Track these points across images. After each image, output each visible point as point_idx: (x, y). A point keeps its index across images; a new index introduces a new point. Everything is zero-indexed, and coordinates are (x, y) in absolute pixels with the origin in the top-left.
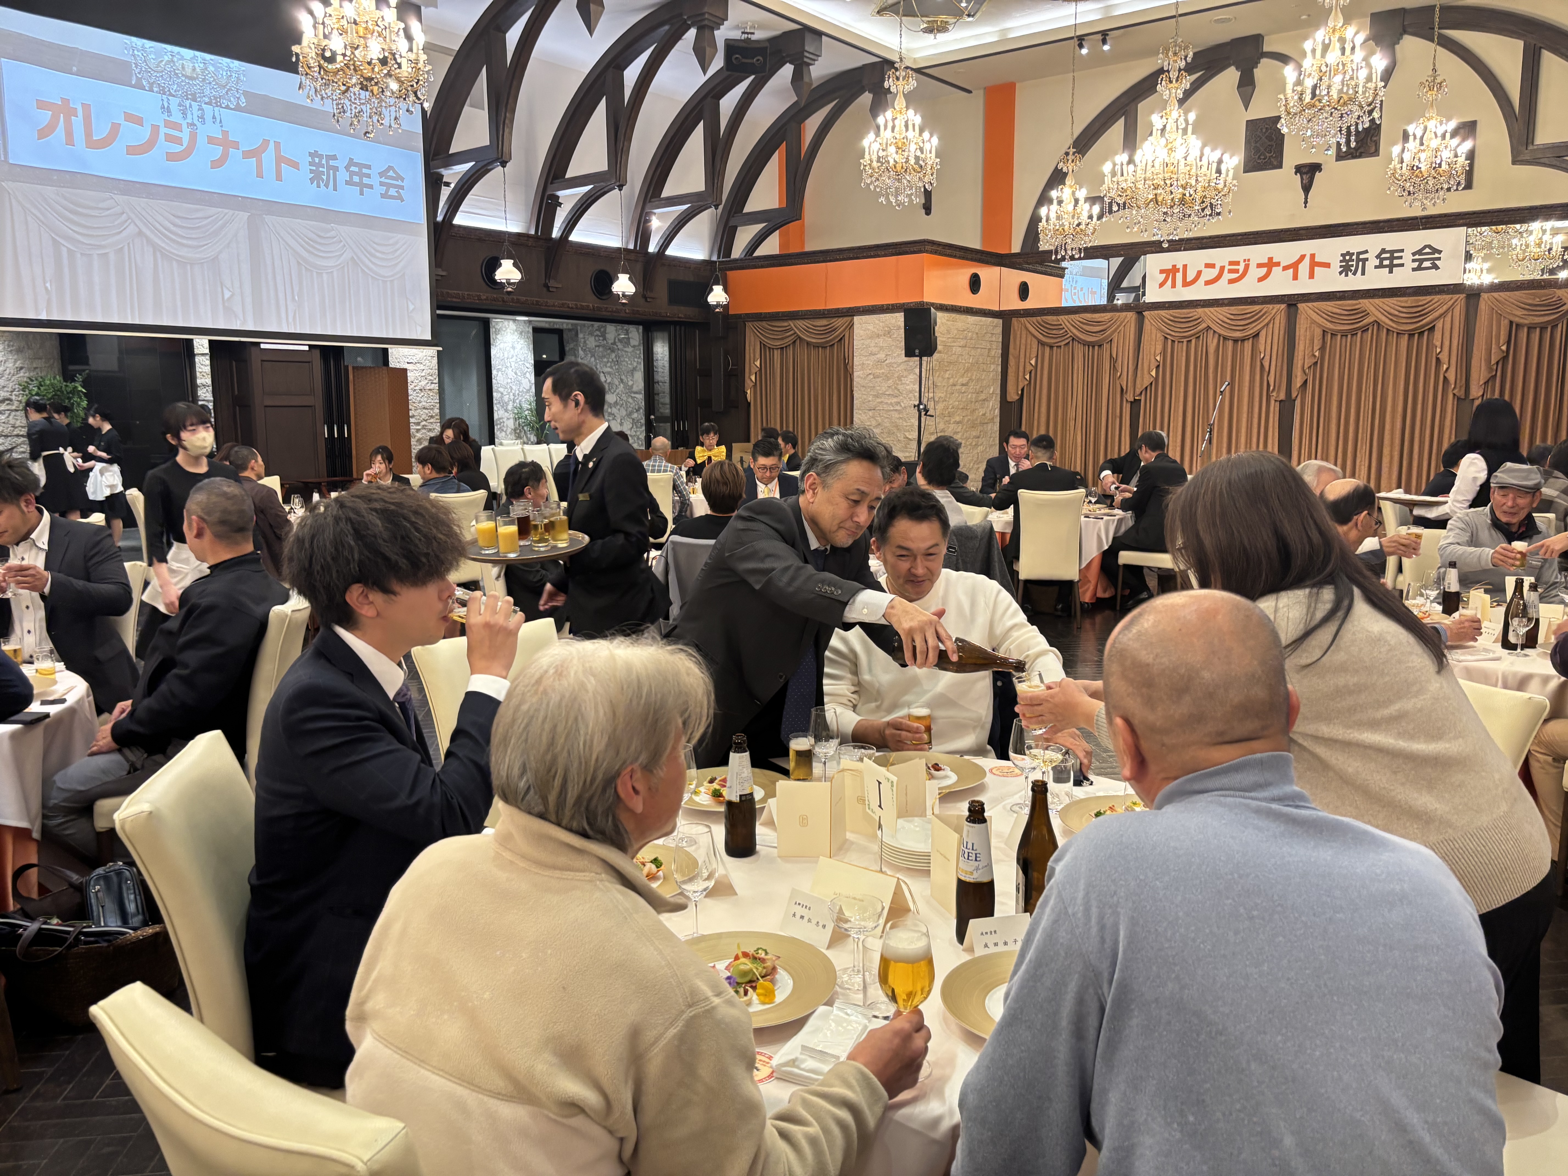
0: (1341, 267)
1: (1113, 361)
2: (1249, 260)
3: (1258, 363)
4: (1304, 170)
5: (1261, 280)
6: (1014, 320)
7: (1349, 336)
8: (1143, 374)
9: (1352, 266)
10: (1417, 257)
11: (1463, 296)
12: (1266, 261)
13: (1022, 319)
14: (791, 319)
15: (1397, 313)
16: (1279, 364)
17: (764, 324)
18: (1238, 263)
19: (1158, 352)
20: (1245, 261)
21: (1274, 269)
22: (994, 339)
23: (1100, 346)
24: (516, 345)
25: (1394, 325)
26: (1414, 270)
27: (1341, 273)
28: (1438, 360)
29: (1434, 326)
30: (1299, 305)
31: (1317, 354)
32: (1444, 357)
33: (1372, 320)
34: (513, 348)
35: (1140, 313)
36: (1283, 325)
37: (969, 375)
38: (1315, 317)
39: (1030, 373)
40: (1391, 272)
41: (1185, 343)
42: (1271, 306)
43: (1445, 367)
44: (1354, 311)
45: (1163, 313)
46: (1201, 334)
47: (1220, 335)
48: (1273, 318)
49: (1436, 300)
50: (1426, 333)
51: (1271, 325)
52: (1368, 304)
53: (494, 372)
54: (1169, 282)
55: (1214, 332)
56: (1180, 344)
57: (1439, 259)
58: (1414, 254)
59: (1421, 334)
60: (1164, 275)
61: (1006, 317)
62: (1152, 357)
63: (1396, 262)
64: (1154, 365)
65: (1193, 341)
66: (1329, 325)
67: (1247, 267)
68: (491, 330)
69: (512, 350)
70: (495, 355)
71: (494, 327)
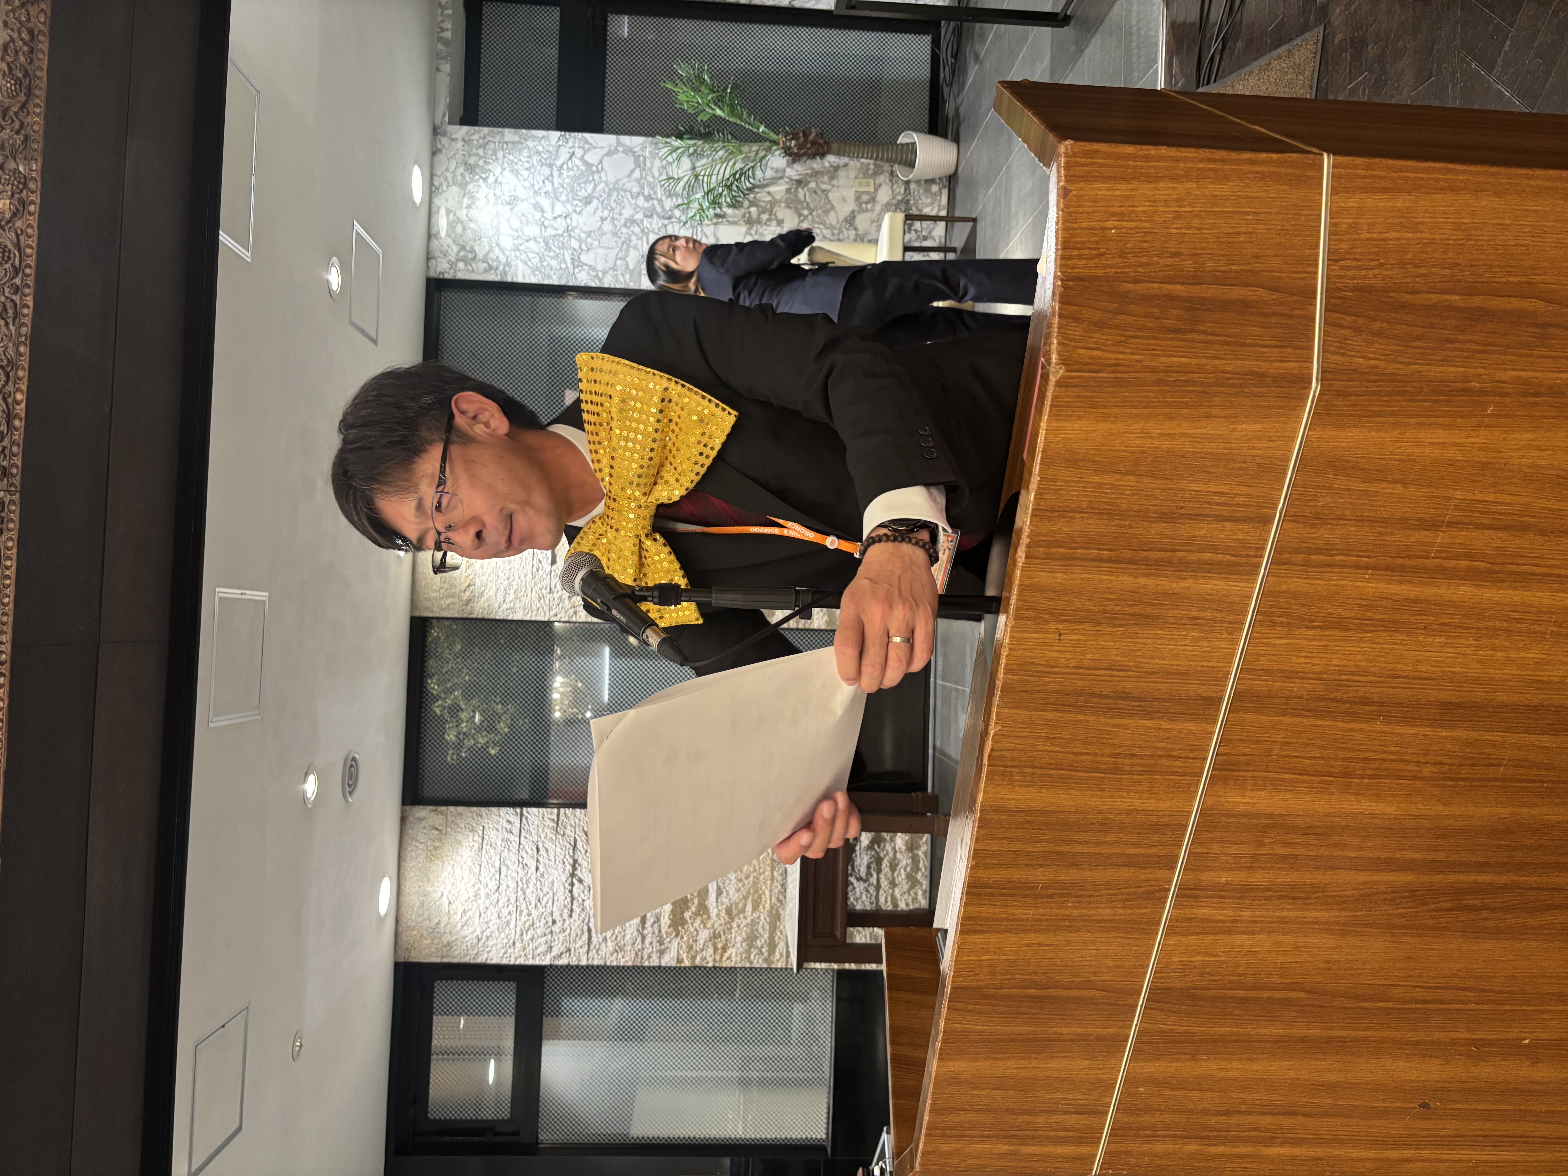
34: (509, 200)
68: (461, 276)
69: (522, 207)
70: (534, 270)
71: (453, 265)
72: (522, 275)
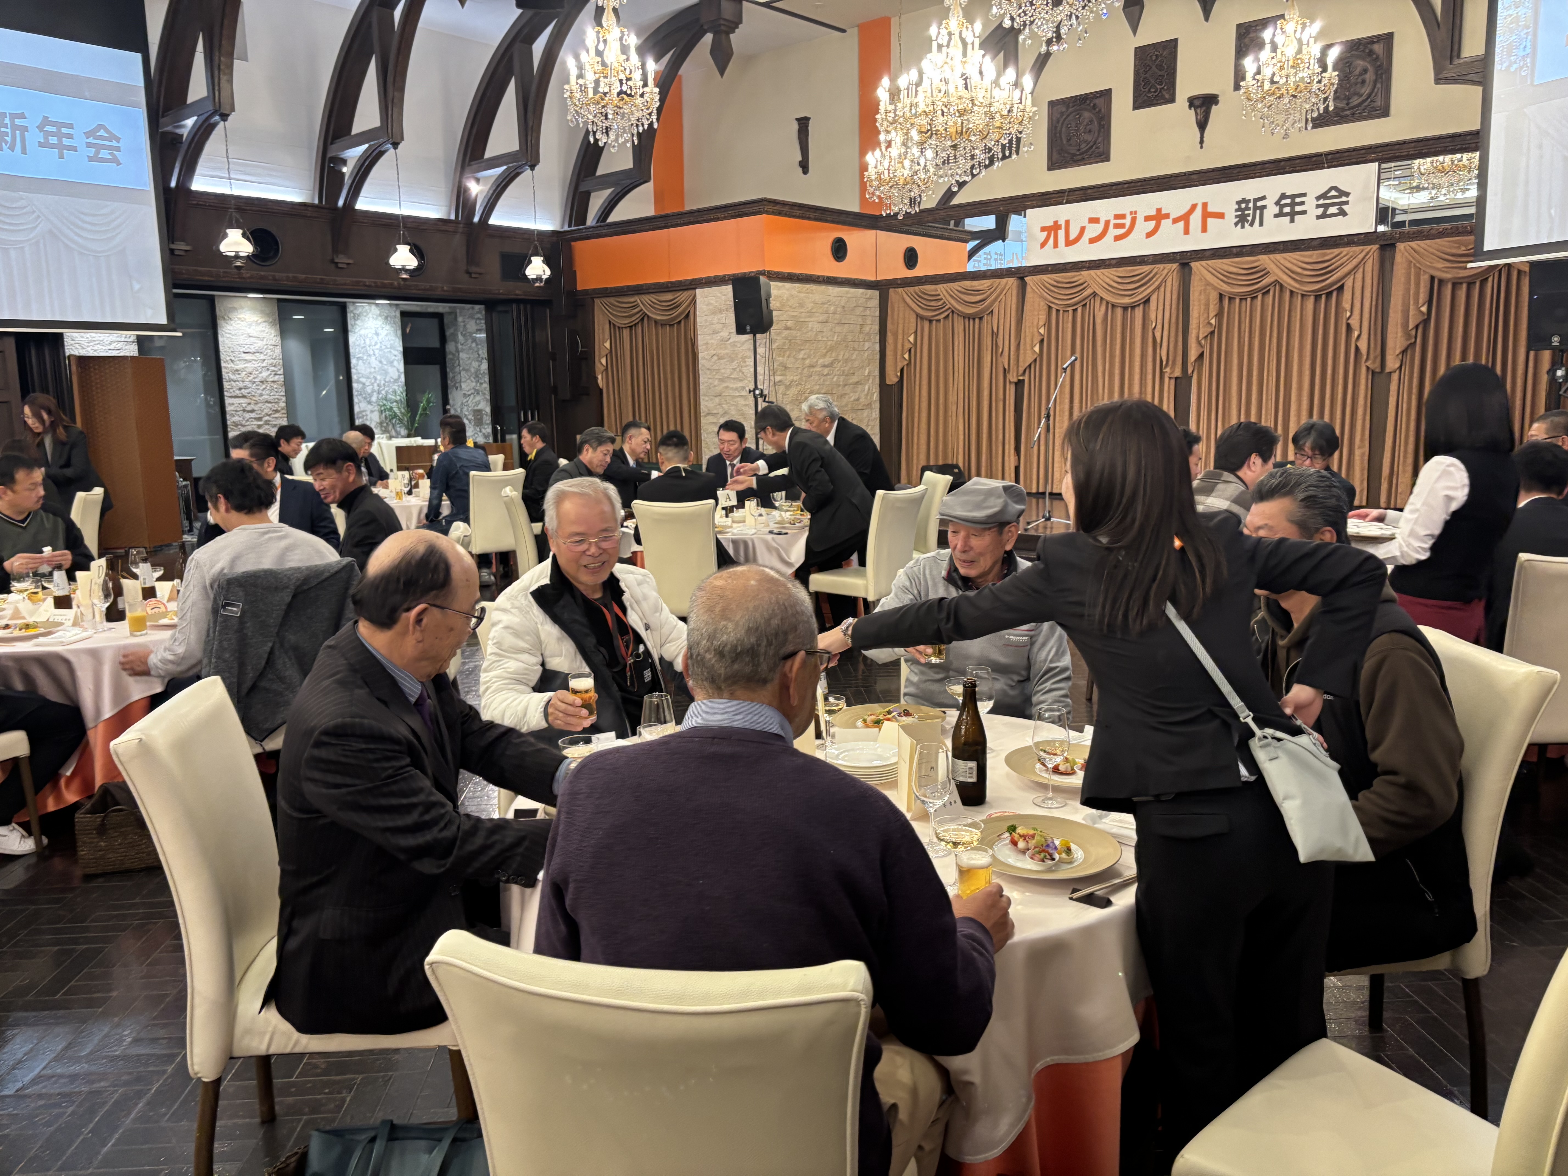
0: (1237, 216)
1: (994, 335)
2: (1136, 212)
3: (1150, 334)
4: (1197, 103)
5: (1149, 235)
6: (891, 290)
7: (1249, 300)
8: (1025, 350)
9: (1249, 215)
10: (1322, 202)
11: (1375, 247)
12: (1154, 213)
13: (900, 290)
14: (637, 294)
15: (1299, 270)
16: (1173, 334)
17: (612, 300)
18: (1123, 216)
19: (1041, 323)
20: (1131, 213)
21: (1164, 222)
22: (868, 313)
23: (981, 319)
24: (380, 331)
25: (1297, 285)
26: (1319, 217)
27: (1236, 224)
28: (1348, 325)
29: (1343, 285)
30: (1192, 264)
31: (1213, 321)
32: (1354, 322)
33: (1272, 280)
34: (377, 334)
35: (1022, 279)
36: (1175, 288)
37: (834, 354)
38: (1209, 277)
39: (910, 351)
40: (1292, 221)
41: (1071, 313)
42: (1161, 266)
43: (1356, 334)
44: (1253, 270)
45: (1045, 277)
46: (1087, 300)
47: (1107, 303)
48: (1164, 281)
49: (1344, 253)
50: (1335, 294)
51: (1162, 289)
52: (1268, 261)
53: (353, 361)
54: (1051, 241)
55: (1102, 298)
56: (1066, 314)
57: (1347, 203)
58: (1318, 198)
59: (1329, 295)
60: (1045, 233)
61: (883, 287)
62: (1036, 330)
63: (1298, 208)
64: (1037, 339)
65: (1079, 310)
66: (1226, 288)
67: (1134, 220)
68: (349, 315)
69: (375, 337)
70: (354, 343)
71: (352, 312)
72: (352, 339)
